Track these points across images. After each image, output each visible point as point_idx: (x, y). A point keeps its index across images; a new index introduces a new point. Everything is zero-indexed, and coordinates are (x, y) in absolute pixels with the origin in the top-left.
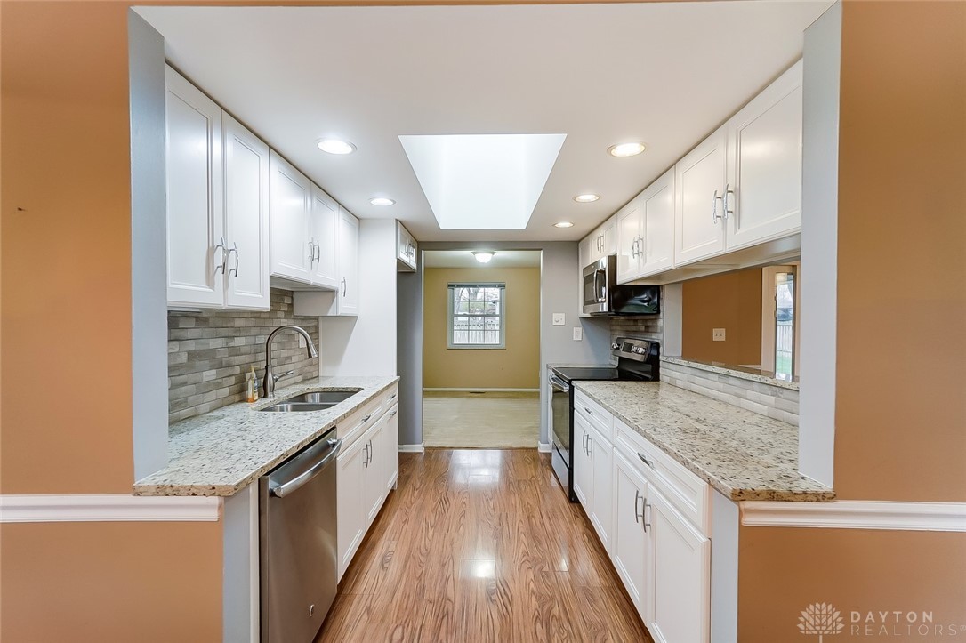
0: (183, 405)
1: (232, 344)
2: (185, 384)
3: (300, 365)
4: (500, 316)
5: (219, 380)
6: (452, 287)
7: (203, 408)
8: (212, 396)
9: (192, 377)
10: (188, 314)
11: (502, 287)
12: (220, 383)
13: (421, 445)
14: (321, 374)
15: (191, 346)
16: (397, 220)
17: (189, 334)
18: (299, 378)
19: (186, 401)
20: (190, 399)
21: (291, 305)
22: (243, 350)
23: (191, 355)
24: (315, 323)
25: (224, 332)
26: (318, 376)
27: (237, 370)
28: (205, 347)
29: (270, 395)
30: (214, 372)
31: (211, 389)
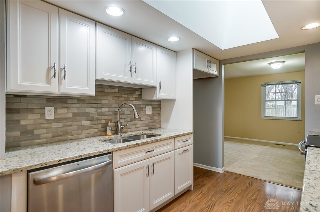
0: (70, 134)
1: (100, 111)
2: (71, 125)
3: (147, 122)
4: (297, 100)
5: (91, 125)
6: (264, 85)
7: (81, 136)
8: (88, 131)
9: (75, 123)
10: (73, 98)
11: (298, 83)
12: (92, 126)
13: (221, 169)
14: (162, 127)
15: (75, 111)
16: (193, 49)
17: (73, 106)
18: (147, 128)
19: (71, 133)
20: (73, 132)
21: (141, 95)
22: (106, 114)
23: (74, 114)
24: (159, 103)
25: (95, 105)
26: (160, 128)
27: (103, 122)
28: (82, 111)
29: (119, 134)
30: (89, 122)
31: (86, 128)
